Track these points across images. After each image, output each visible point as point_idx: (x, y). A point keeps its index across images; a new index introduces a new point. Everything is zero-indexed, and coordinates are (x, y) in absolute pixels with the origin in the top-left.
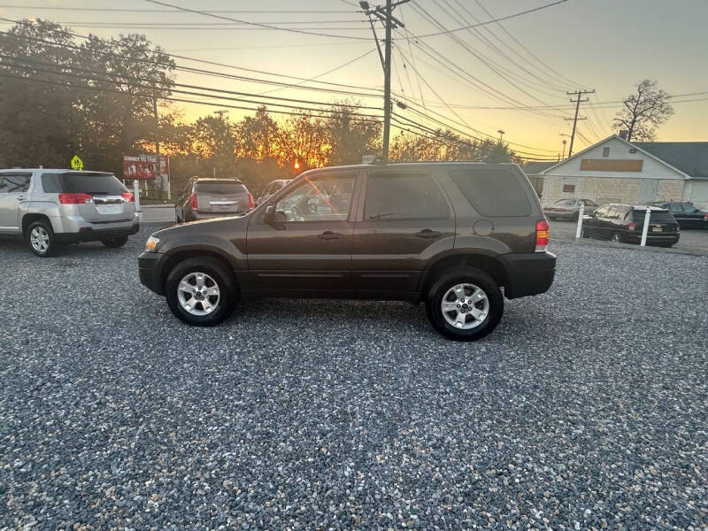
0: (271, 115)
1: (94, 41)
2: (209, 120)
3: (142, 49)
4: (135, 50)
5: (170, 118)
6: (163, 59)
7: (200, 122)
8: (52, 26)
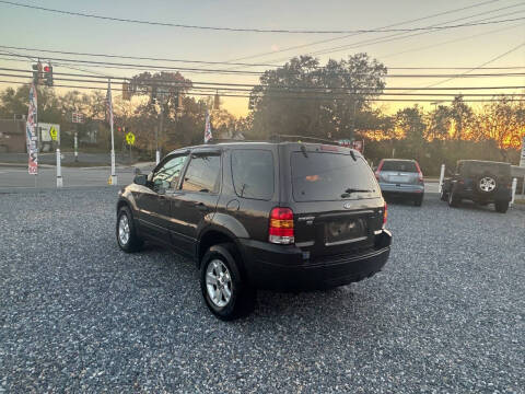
0: (469, 105)
1: (333, 64)
2: (408, 111)
3: (364, 63)
4: (359, 64)
5: (378, 112)
6: (379, 68)
7: (399, 113)
8: (308, 58)
